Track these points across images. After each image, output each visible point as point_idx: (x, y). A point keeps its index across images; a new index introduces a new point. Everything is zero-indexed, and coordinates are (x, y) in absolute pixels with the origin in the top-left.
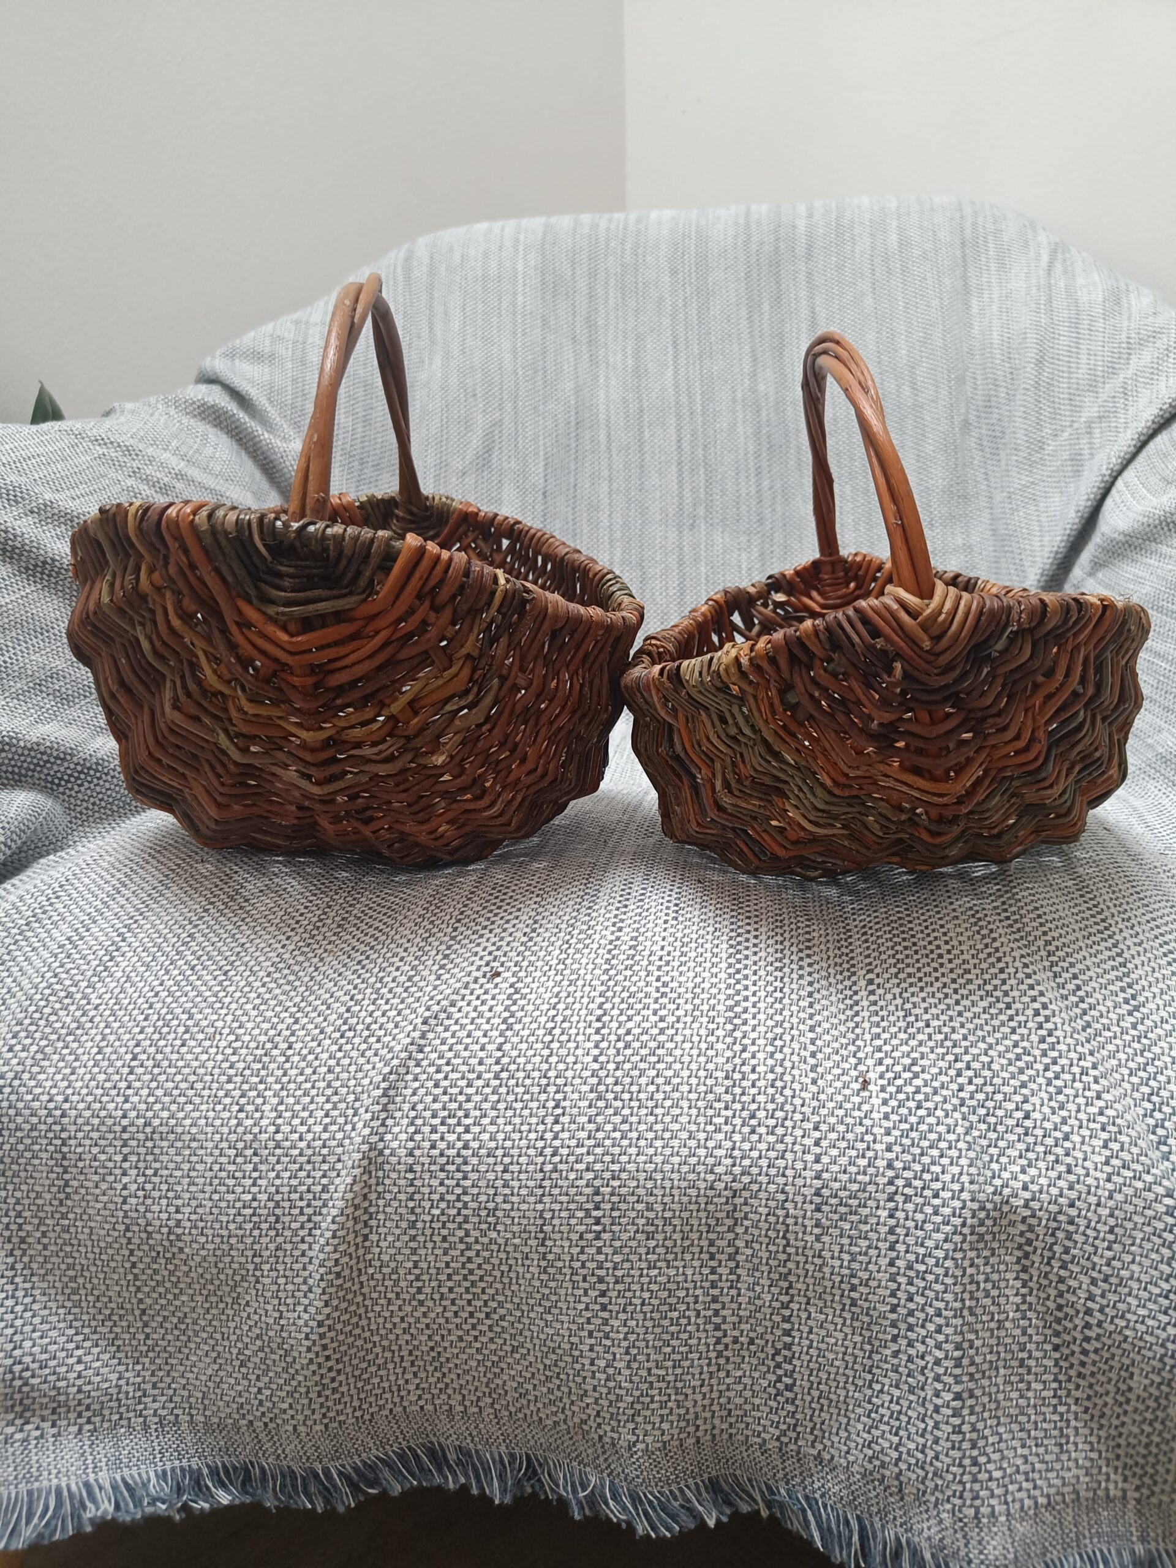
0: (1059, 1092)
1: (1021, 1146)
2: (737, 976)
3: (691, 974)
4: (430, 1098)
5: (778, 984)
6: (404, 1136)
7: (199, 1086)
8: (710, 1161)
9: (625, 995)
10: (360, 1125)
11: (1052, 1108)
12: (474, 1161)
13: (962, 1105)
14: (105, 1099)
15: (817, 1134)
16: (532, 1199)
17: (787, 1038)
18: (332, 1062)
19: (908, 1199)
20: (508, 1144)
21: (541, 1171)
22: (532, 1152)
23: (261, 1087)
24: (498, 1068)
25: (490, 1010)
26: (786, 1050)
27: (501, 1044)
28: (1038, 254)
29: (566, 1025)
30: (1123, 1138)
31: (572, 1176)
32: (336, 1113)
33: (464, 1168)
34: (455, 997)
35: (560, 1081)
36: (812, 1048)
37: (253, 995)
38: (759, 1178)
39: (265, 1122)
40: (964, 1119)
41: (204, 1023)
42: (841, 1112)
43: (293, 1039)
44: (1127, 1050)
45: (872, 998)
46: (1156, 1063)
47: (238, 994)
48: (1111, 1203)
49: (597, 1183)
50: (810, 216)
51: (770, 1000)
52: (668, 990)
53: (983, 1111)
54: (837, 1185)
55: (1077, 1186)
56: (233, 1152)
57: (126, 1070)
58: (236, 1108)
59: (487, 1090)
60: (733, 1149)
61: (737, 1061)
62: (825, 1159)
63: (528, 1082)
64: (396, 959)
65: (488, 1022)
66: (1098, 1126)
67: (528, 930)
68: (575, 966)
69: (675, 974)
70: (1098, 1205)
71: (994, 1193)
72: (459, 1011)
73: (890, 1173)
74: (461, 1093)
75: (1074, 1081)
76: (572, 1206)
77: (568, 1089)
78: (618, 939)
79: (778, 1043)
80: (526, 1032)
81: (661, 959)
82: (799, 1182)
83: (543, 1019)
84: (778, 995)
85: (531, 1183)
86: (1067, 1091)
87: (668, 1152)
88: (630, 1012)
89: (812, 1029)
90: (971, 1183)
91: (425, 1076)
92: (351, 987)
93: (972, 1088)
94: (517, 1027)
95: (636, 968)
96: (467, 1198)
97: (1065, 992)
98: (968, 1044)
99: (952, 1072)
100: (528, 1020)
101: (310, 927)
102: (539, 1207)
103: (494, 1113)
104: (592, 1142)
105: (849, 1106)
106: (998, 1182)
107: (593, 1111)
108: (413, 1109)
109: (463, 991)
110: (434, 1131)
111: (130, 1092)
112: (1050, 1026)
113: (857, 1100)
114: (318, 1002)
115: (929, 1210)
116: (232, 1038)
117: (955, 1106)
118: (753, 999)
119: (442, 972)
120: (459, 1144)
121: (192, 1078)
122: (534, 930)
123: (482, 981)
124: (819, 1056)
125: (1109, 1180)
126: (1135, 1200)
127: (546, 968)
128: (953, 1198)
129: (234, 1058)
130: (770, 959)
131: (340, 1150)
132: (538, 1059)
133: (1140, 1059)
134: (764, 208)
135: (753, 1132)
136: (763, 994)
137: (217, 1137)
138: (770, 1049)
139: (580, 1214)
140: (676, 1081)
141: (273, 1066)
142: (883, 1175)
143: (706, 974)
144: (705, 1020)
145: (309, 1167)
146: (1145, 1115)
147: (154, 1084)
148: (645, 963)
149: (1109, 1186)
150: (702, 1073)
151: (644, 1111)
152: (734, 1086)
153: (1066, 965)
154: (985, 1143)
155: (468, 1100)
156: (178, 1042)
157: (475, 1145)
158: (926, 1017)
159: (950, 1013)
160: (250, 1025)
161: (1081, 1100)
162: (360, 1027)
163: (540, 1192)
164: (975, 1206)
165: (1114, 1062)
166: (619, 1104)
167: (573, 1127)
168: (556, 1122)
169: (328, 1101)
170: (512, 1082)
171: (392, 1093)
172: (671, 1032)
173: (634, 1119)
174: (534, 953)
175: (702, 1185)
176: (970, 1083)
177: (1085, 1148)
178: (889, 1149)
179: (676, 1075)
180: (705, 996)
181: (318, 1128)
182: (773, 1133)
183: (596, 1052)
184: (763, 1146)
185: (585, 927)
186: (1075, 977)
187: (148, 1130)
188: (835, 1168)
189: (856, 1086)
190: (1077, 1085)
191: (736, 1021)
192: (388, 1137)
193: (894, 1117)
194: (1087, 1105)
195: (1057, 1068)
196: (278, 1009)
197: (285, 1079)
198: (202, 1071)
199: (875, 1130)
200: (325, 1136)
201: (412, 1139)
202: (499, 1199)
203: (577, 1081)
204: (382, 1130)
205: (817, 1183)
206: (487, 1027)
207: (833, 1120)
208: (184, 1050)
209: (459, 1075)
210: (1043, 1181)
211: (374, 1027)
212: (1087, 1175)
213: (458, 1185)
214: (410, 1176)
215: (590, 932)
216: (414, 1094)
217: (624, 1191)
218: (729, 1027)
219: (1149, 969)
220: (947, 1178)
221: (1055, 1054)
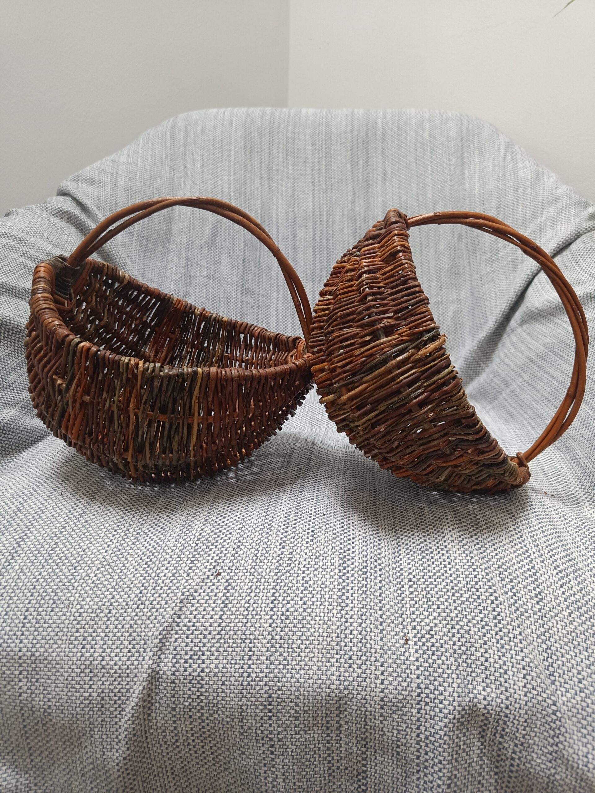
0: (503, 647)
1: (483, 676)
2: (344, 577)
3: (320, 576)
4: (184, 644)
5: (364, 582)
6: (170, 665)
7: (60, 634)
8: (328, 682)
9: (286, 588)
10: (147, 658)
11: (499, 656)
12: (207, 679)
13: (455, 653)
14: (9, 641)
15: (382, 669)
16: (237, 699)
17: (368, 614)
18: (132, 622)
19: (427, 704)
20: (225, 670)
21: (242, 685)
22: (237, 675)
23: (94, 634)
24: (219, 629)
25: (216, 595)
26: (368, 622)
27: (221, 615)
28: (499, 149)
29: (255, 605)
30: (533, 674)
31: (258, 688)
32: (134, 650)
33: (201, 682)
34: (197, 587)
35: (252, 637)
36: (381, 620)
37: (90, 582)
38: (353, 692)
39: (96, 655)
40: (455, 661)
41: (64, 598)
42: (394, 657)
43: (111, 607)
44: (536, 624)
45: (411, 590)
46: (550, 631)
47: (82, 581)
48: (526, 708)
49: (270, 692)
50: (385, 118)
51: (360, 592)
52: (308, 585)
53: (464, 657)
54: (391, 696)
55: (510, 699)
56: (79, 671)
57: (21, 625)
58: (81, 646)
59: (214, 641)
60: (340, 676)
61: (343, 628)
62: (386, 682)
63: (235, 637)
64: (166, 562)
65: (214, 603)
66: (521, 667)
67: (235, 546)
68: (260, 570)
69: (312, 575)
70: (520, 708)
71: (470, 701)
72: (199, 595)
73: (419, 691)
74: (200, 642)
75: (510, 641)
76: (257, 703)
77: (256, 641)
78: (282, 553)
79: (364, 617)
80: (234, 609)
81: (304, 567)
82: (373, 694)
83: (243, 602)
84: (364, 589)
85: (236, 691)
86: (507, 647)
87: (307, 676)
88: (289, 599)
89: (381, 609)
90: (459, 697)
91: (181, 632)
92: (142, 578)
93: (460, 643)
94: (230, 606)
95: (292, 572)
96: (203, 698)
97: (506, 590)
98: (458, 619)
99: (450, 635)
100: (235, 602)
101: (120, 539)
102: (240, 703)
103: (217, 653)
104: (268, 671)
105: (398, 653)
106: (471, 695)
107: (268, 654)
108: (175, 650)
109: (201, 584)
110: (186, 662)
111: (23, 637)
112: (498, 610)
113: (402, 650)
114: (125, 586)
115: (437, 710)
116: (79, 607)
117: (451, 653)
118: (351, 592)
119: (190, 571)
120: (199, 670)
121: (57, 630)
122: (238, 547)
123: (212, 577)
124: (384, 624)
125: (525, 695)
126: (538, 706)
127: (245, 571)
128: (449, 705)
129: (80, 619)
130: (360, 567)
131: (136, 671)
132: (240, 624)
133: (542, 629)
134: (361, 111)
135: (350, 667)
136: (356, 588)
137: (70, 663)
138: (360, 621)
139: (261, 707)
140: (312, 638)
141: (100, 623)
142: (415, 691)
143: (328, 576)
144: (327, 603)
145: (119, 679)
146: (544, 660)
147: (36, 633)
148: (296, 569)
149: (526, 699)
150: (325, 634)
151: (295, 654)
152: (341, 641)
153: (507, 574)
154: (465, 674)
155: (204, 646)
156: (49, 609)
157: (207, 670)
158: (438, 603)
159: (450, 601)
160: (88, 599)
161: (513, 652)
162: (147, 603)
163: (241, 696)
164: (460, 709)
165: (530, 630)
166: (282, 650)
167: (259, 662)
168: (250, 659)
169: (130, 643)
170: (227, 637)
171: (164, 641)
172: (309, 610)
173: (290, 658)
174: (238, 562)
175: (324, 694)
176: (459, 641)
177: (515, 678)
178: (418, 678)
179: (312, 635)
180: (327, 589)
181: (125, 659)
182: (360, 668)
183: (271, 621)
184: (355, 675)
185: (265, 546)
186: (511, 581)
187: (33, 658)
188: (391, 687)
189: (402, 642)
190: (512, 643)
191: (343, 605)
192: (162, 664)
193: (421, 660)
194: (516, 654)
195: (502, 634)
196: (103, 590)
197: (107, 631)
198: (62, 626)
199: (412, 667)
200: (128, 663)
201: (174, 666)
202: (219, 699)
203: (261, 637)
204: (158, 661)
205: (382, 695)
206: (214, 605)
207: (390, 661)
208: (52, 613)
209: (199, 632)
210: (494, 695)
211: (154, 603)
212: (515, 693)
213: (198, 691)
214: (173, 685)
215: (268, 549)
216: (176, 641)
217: (284, 696)
218: (339, 608)
219: (547, 577)
220: (447, 694)
221: (501, 626)
